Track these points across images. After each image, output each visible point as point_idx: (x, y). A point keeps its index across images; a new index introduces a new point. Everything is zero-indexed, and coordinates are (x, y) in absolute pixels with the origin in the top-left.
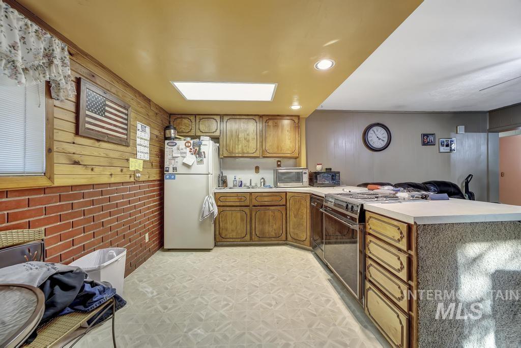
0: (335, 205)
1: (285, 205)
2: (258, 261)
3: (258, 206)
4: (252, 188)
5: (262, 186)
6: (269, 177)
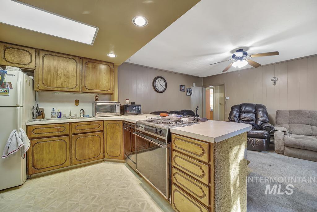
0: (146, 129)
1: (103, 131)
2: (79, 183)
3: (78, 134)
4: (72, 118)
5: (82, 116)
6: (88, 109)
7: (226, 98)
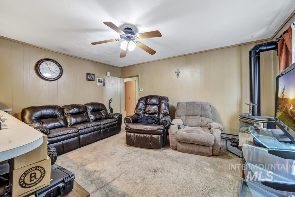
7: (140, 89)
